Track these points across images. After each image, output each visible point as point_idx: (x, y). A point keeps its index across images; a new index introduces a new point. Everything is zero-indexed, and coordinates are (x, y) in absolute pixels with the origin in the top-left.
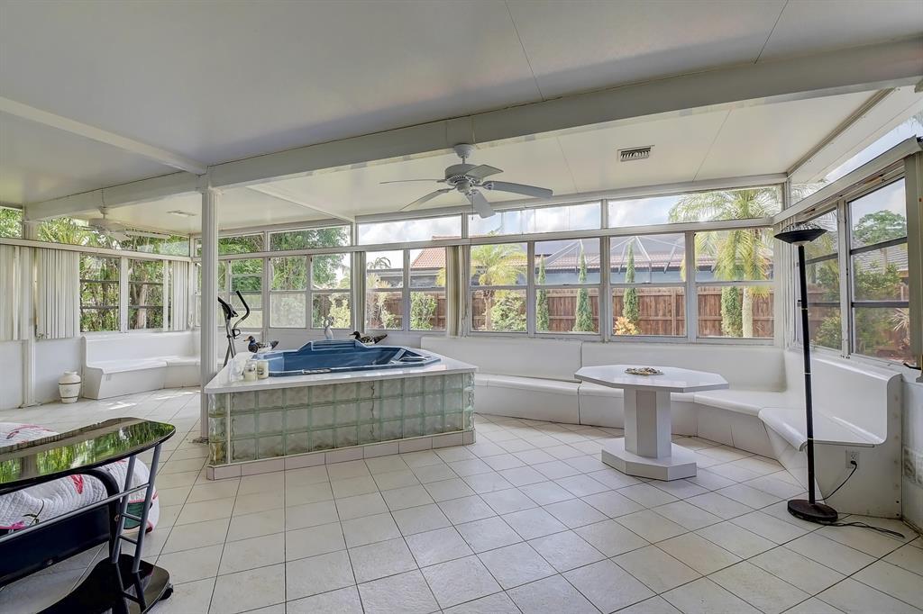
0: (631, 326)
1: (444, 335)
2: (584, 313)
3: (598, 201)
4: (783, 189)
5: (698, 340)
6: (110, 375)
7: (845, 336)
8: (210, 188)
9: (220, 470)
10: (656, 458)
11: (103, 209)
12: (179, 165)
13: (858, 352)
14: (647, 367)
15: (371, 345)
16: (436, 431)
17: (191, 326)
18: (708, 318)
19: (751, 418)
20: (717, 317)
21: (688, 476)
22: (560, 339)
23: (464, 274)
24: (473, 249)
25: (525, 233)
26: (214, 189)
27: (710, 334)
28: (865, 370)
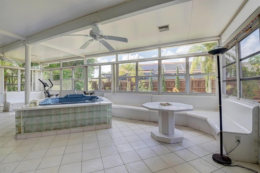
0: (177, 90)
1: (111, 92)
2: (164, 86)
3: (157, 48)
4: (219, 41)
5: (190, 94)
6: (12, 104)
7: (238, 91)
8: (27, 44)
9: (19, 136)
10: (168, 135)
11: (3, 53)
12: (20, 38)
13: (243, 97)
14: (167, 102)
15: (89, 95)
16: (97, 124)
17: (41, 90)
18: (202, 88)
19: (205, 121)
20: (204, 88)
21: (179, 142)
22: (145, 93)
23: (116, 73)
24: (119, 65)
25: (135, 59)
26: (29, 45)
27: (194, 92)
28: (245, 104)
